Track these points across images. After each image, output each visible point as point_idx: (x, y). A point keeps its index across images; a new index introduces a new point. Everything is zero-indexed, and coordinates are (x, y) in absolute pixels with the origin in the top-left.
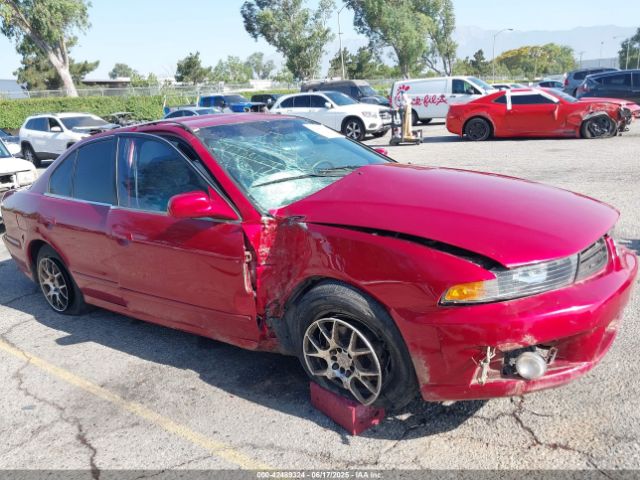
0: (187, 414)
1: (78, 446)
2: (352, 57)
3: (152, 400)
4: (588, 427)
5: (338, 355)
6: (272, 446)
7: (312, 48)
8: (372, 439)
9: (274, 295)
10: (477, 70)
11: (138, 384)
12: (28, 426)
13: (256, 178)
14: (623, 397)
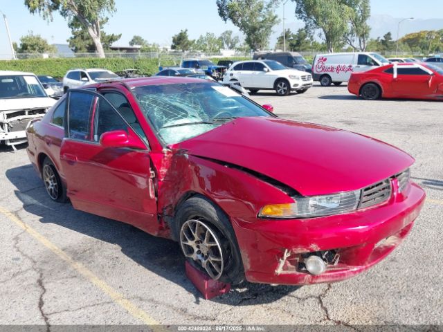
0: (108, 274)
1: (37, 287)
2: (293, 36)
3: (90, 262)
4: (368, 312)
5: (200, 245)
6: (152, 300)
7: (264, 29)
8: (217, 303)
9: (169, 201)
10: (385, 47)
11: (85, 251)
12: (12, 271)
13: (166, 122)
14: (402, 294)
